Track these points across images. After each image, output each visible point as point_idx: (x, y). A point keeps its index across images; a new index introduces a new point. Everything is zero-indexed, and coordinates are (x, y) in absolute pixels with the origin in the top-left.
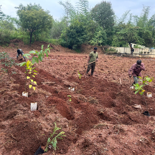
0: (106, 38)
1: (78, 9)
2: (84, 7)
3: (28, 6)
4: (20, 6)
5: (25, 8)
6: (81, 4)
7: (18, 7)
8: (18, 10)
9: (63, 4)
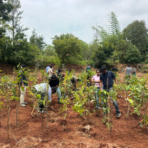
0: (140, 56)
1: (109, 31)
2: (115, 29)
3: (61, 36)
4: (55, 37)
5: (58, 37)
6: (112, 27)
7: (54, 37)
8: (53, 40)
9: (95, 29)
